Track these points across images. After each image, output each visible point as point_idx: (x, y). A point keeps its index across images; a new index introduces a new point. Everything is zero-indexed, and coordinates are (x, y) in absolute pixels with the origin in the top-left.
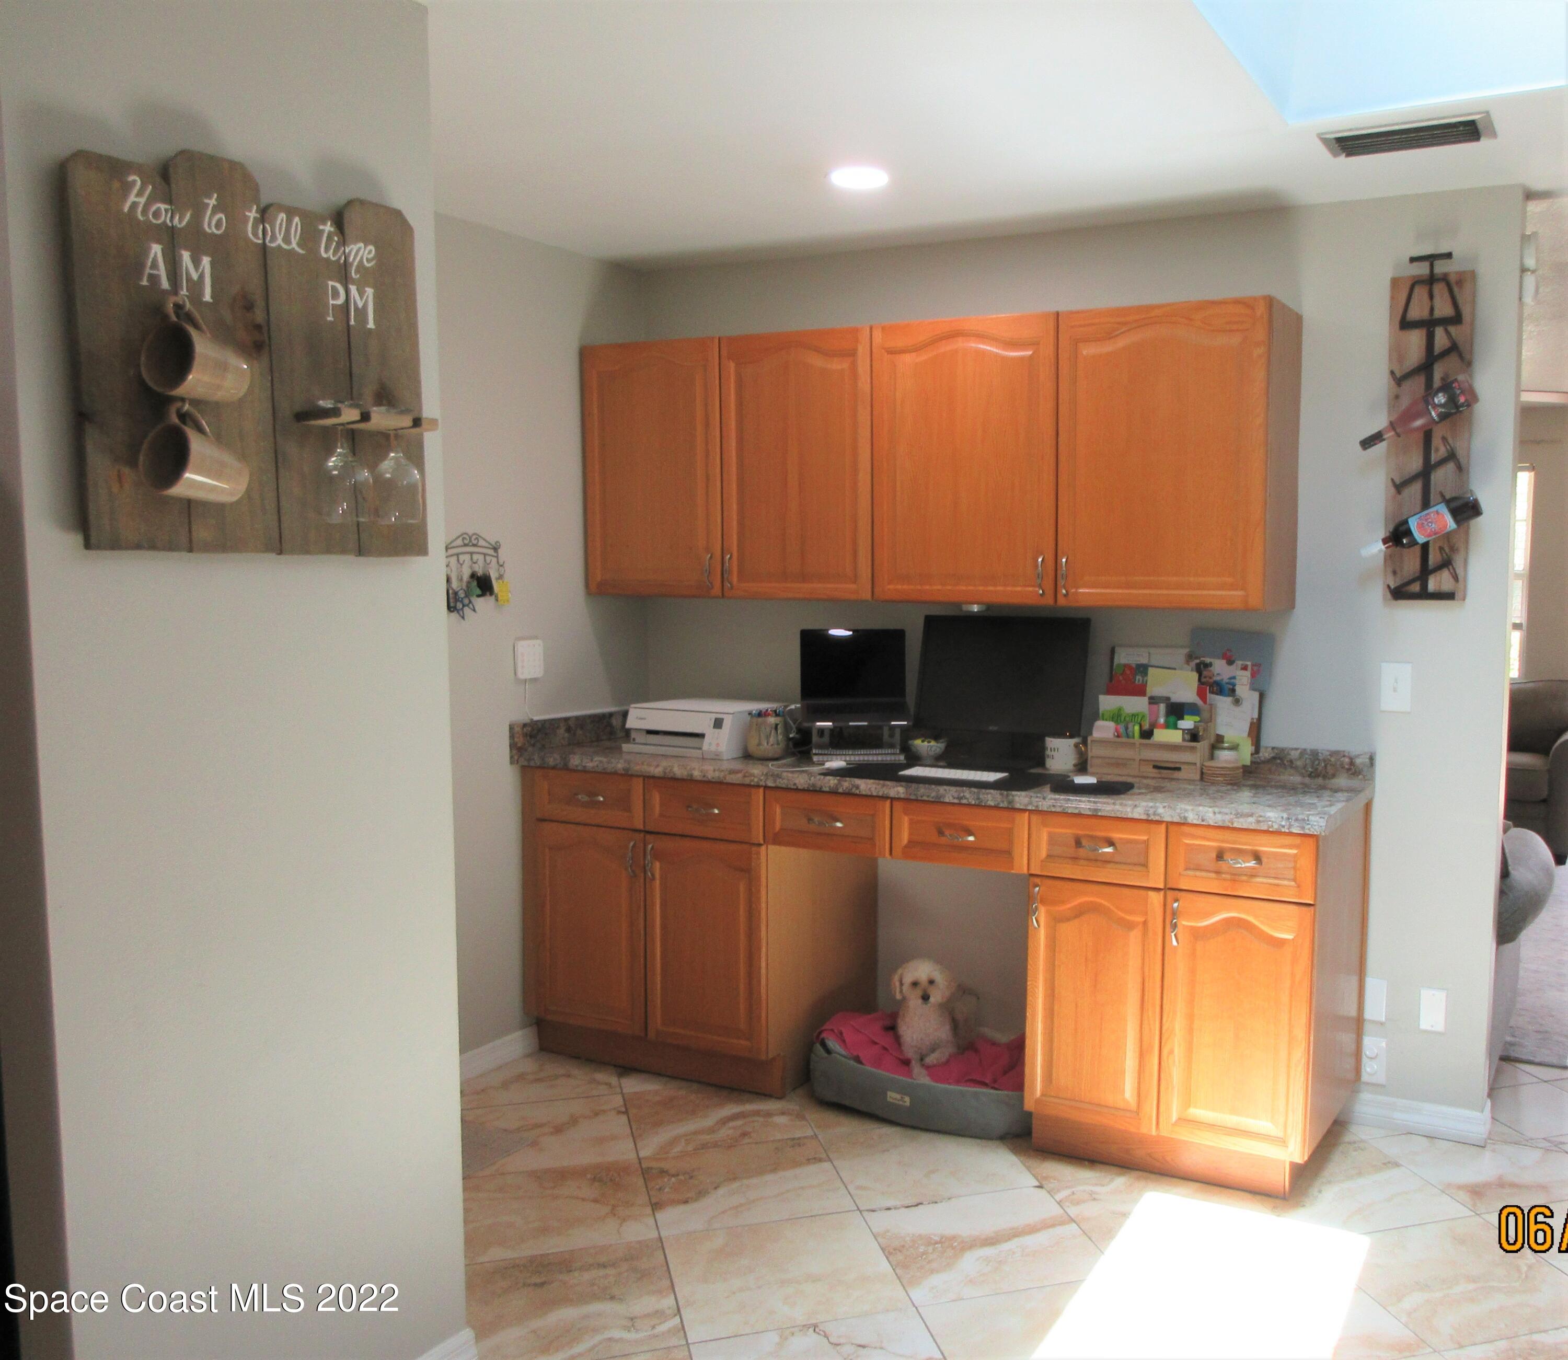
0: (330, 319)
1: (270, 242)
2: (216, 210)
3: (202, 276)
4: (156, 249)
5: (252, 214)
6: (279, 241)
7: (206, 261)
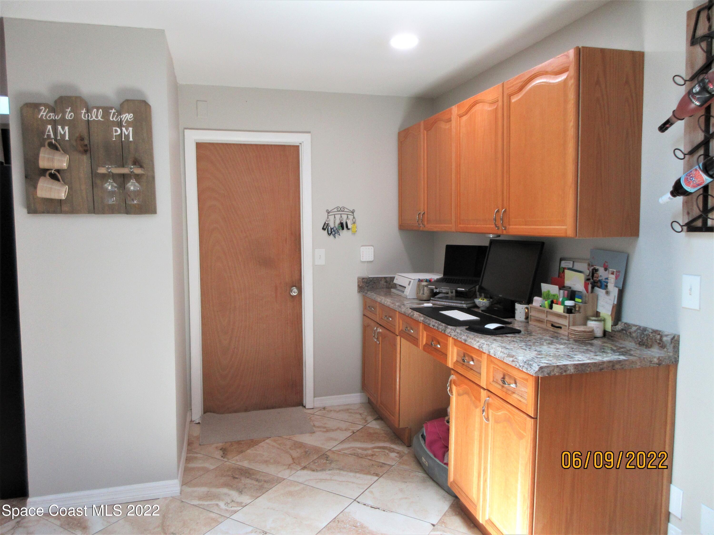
0: (114, 139)
1: (90, 119)
2: (70, 112)
3: (65, 133)
4: (49, 127)
5: (84, 111)
6: (94, 118)
7: (67, 128)
